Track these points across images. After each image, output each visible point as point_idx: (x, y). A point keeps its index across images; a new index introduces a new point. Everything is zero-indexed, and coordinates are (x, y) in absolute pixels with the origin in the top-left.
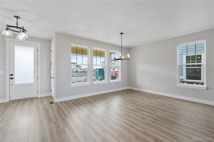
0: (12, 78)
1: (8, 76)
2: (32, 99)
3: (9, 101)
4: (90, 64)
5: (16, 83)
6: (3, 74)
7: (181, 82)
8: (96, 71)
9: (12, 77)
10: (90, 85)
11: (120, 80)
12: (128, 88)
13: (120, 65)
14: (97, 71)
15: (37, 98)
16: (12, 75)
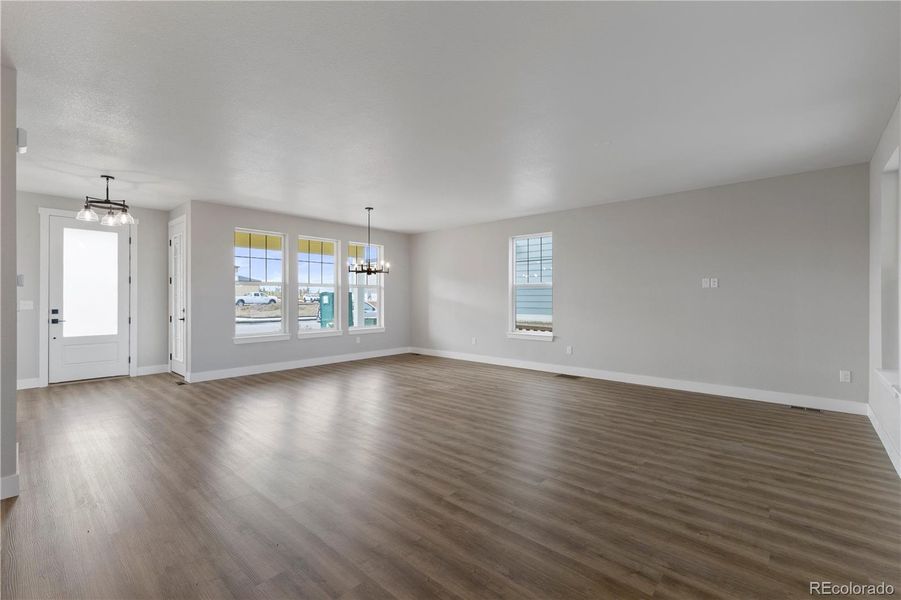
0: (55, 321)
1: (45, 316)
2: (116, 380)
3: (46, 385)
4: (287, 281)
5: (66, 334)
6: (32, 308)
7: (517, 327)
8: (320, 301)
9: (55, 317)
10: (288, 338)
11: (383, 325)
12: (409, 350)
13: (383, 285)
14: (326, 300)
15: (128, 377)
16: (55, 312)
